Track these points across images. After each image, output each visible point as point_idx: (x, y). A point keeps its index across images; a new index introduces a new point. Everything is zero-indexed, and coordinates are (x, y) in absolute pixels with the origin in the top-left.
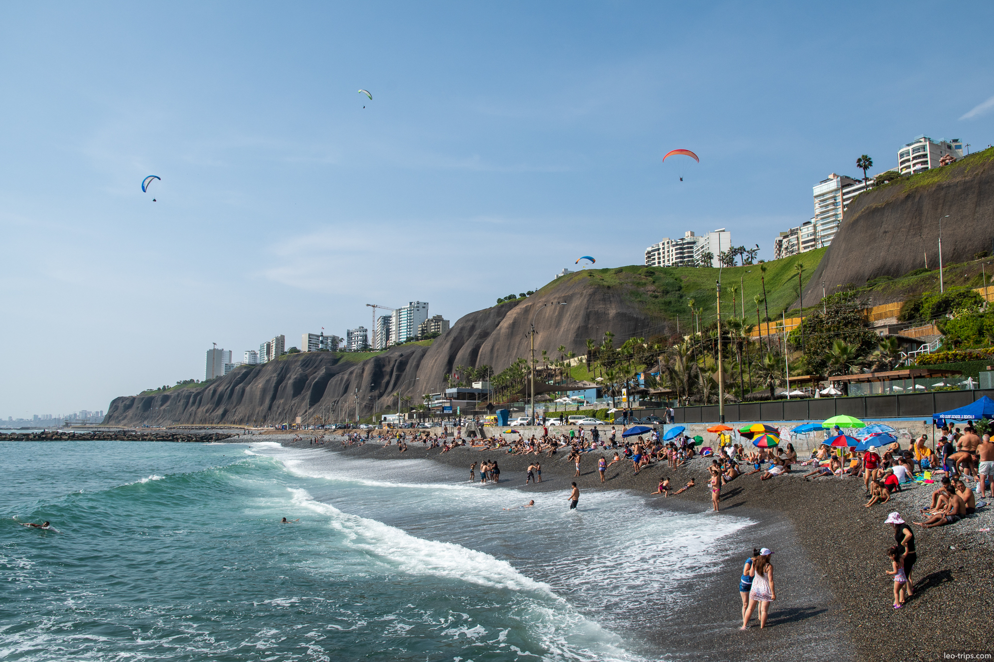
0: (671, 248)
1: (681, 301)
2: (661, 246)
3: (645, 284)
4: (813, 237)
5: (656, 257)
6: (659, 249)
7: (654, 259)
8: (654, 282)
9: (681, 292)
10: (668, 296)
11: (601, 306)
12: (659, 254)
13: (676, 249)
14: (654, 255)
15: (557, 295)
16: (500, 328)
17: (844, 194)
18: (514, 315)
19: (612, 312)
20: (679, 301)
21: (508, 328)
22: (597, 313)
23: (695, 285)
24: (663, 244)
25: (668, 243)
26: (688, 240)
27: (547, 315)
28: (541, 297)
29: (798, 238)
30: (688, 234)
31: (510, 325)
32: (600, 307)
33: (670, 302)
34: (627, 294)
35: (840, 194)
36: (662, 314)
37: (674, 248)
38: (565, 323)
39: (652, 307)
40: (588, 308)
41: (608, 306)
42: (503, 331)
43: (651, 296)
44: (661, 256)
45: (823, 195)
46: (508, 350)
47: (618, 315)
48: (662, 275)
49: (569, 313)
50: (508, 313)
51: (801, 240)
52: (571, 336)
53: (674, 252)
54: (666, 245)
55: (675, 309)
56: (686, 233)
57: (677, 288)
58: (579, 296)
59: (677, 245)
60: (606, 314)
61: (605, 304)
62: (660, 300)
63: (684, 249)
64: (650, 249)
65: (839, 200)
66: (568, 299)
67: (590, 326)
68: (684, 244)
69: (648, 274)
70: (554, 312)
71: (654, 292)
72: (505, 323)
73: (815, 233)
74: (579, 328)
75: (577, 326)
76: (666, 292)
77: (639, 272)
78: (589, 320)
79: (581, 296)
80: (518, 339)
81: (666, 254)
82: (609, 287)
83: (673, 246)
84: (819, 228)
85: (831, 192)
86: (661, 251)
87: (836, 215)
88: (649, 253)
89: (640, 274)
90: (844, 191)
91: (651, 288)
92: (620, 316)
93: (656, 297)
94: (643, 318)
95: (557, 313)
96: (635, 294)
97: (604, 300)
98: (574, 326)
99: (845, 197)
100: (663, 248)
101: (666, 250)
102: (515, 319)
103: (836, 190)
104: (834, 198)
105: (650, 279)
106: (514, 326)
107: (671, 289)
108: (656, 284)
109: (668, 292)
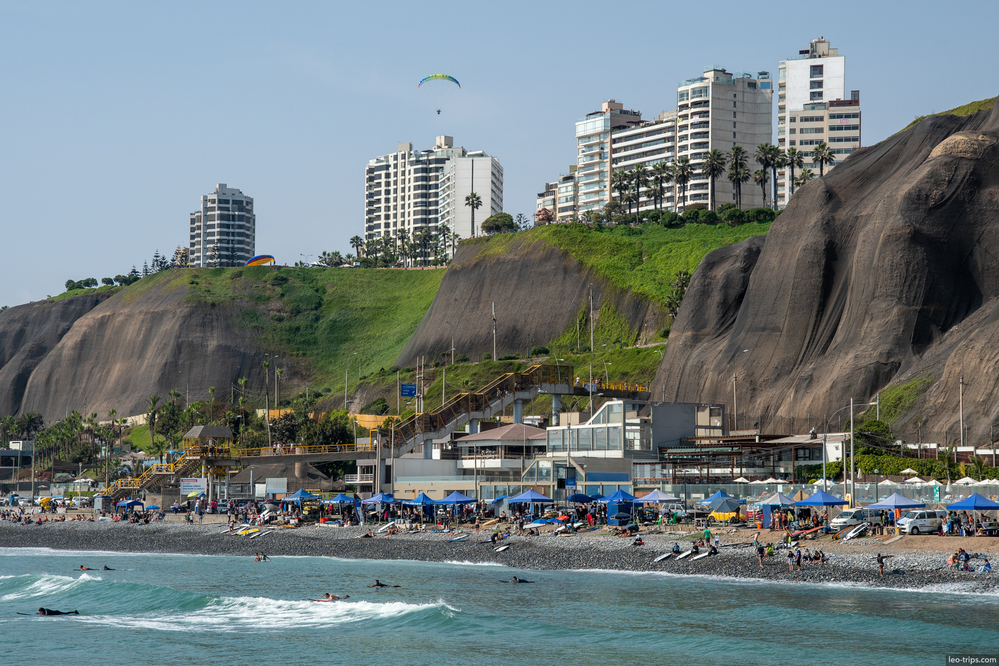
0: (408, 167)
1: (315, 325)
2: (392, 162)
3: (269, 298)
4: (571, 203)
5: (383, 180)
6: (387, 167)
7: (379, 184)
8: (283, 295)
9: (318, 312)
10: (298, 317)
11: (198, 335)
12: (388, 176)
13: (416, 171)
14: (380, 177)
15: (144, 308)
16: (62, 347)
17: (614, 141)
18: (84, 329)
19: (213, 344)
20: (312, 326)
21: (74, 348)
22: (191, 345)
23: (343, 299)
24: (396, 158)
25: (403, 157)
26: (439, 154)
27: (129, 337)
28: (124, 306)
29: (554, 200)
30: (441, 140)
31: (76, 344)
32: (196, 336)
33: (298, 329)
34: (238, 316)
35: (608, 140)
36: (282, 347)
37: (412, 168)
38: (150, 353)
39: (270, 337)
40: (179, 337)
41: (209, 334)
42: (66, 352)
43: (272, 318)
44: (392, 179)
45: (589, 137)
46: (73, 383)
47: (220, 348)
48: (298, 283)
49: (156, 340)
50: (76, 323)
51: (559, 206)
52: (155, 374)
53: (413, 175)
54: (400, 161)
55: (302, 339)
56: (438, 138)
57: (313, 306)
58: (171, 316)
59: (418, 162)
60: (204, 346)
61: (204, 332)
62: (286, 324)
63: (430, 170)
64: (373, 163)
65: (607, 150)
66: (156, 319)
67: (180, 362)
68: (430, 162)
69: (277, 282)
70: (138, 335)
71: (279, 311)
72: (70, 341)
73: (575, 198)
74: (166, 364)
75: (164, 361)
76: (297, 312)
77: (264, 279)
78: (180, 353)
79: (173, 317)
80: (87, 367)
81: (400, 178)
82: (213, 305)
83: (412, 163)
84: (583, 190)
85: (598, 135)
86: (392, 170)
87: (601, 173)
88: (371, 170)
89: (265, 282)
90: (614, 136)
91: (275, 304)
92: (223, 349)
93: (280, 320)
94: (253, 353)
95: (141, 337)
96: (253, 315)
97: (203, 325)
98: (161, 361)
99: (615, 146)
100: (396, 166)
101: (400, 169)
102: (85, 335)
103: (605, 133)
104: (601, 145)
105: (279, 290)
106: (83, 345)
107: (304, 307)
108: (285, 299)
109: (299, 312)
